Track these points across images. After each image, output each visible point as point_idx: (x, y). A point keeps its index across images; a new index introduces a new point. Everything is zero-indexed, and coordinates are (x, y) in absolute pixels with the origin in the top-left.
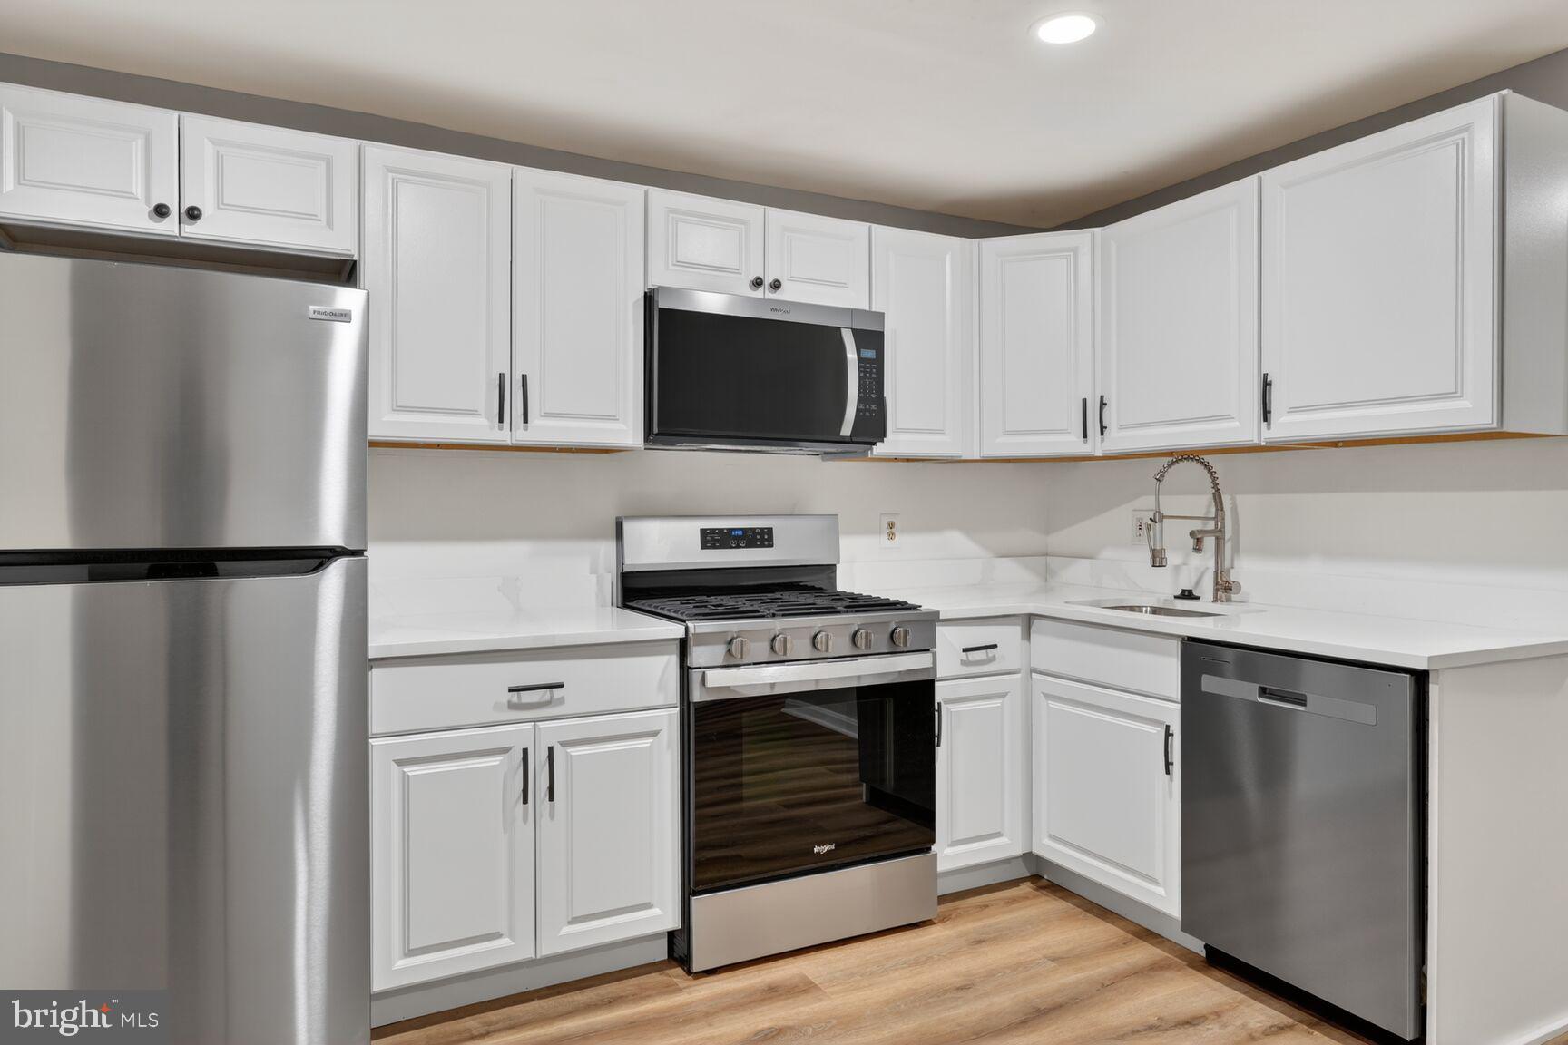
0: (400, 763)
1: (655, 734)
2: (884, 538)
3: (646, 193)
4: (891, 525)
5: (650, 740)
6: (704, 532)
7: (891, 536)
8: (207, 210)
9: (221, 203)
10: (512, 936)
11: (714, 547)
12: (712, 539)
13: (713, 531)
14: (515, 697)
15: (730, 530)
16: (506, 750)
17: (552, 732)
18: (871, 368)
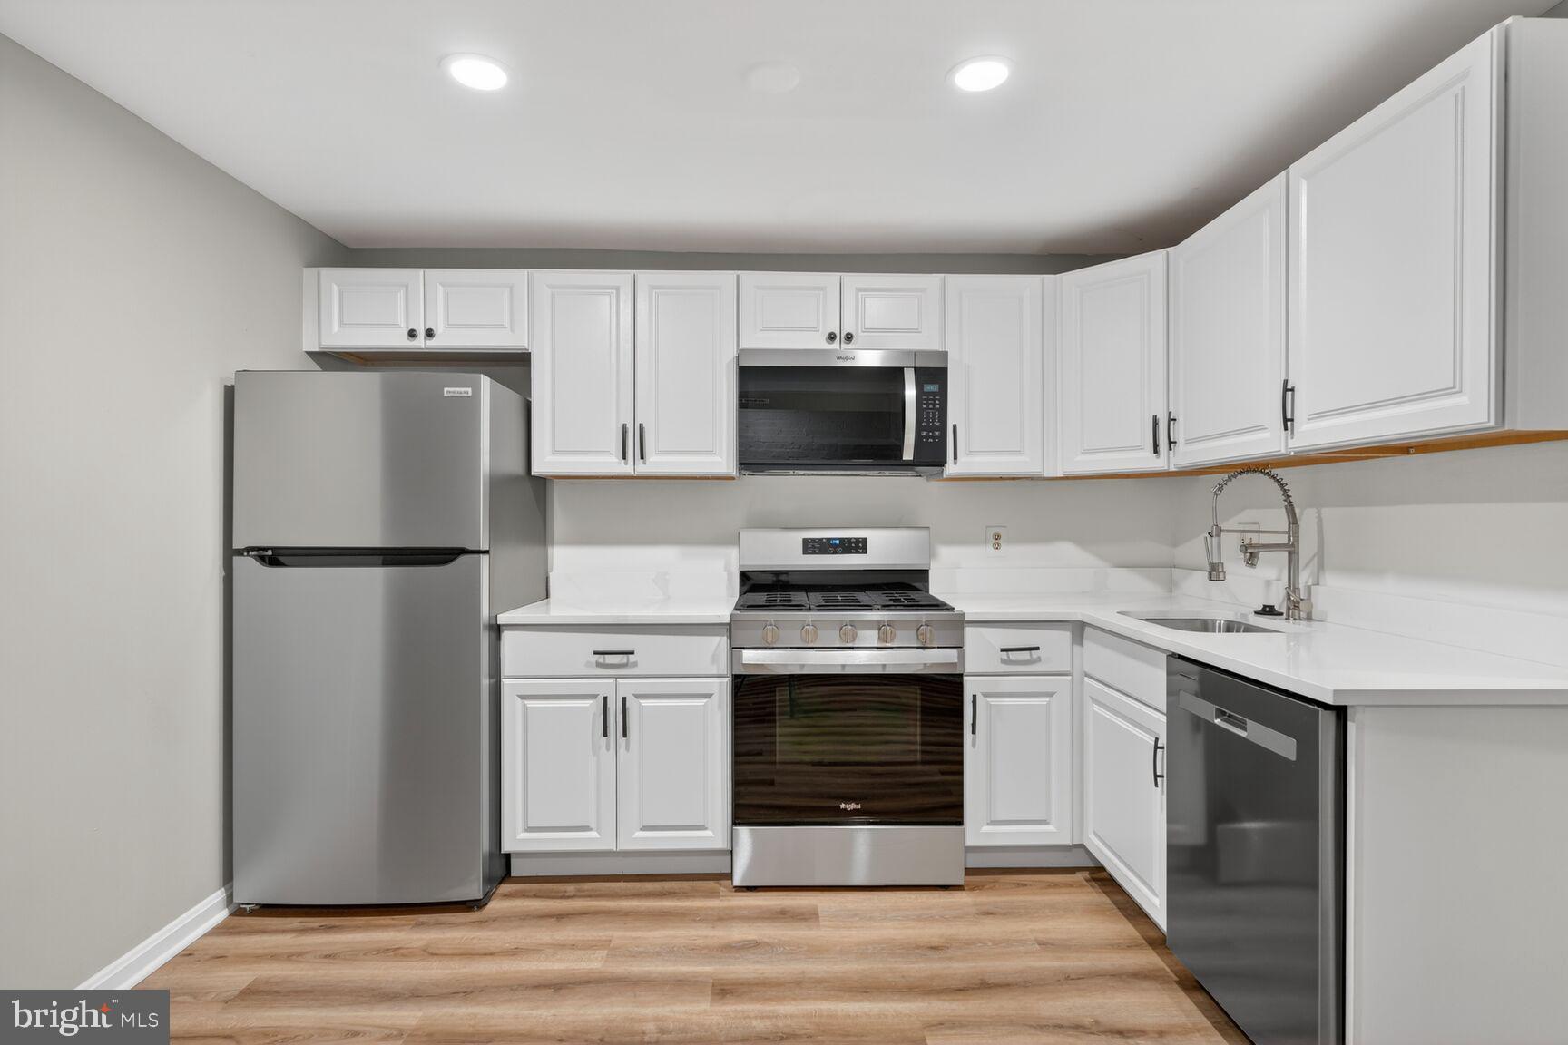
0: (522, 697)
1: (708, 696)
2: (990, 549)
3: (738, 277)
4: (997, 537)
5: (705, 700)
6: (806, 541)
7: (997, 546)
8: (439, 329)
9: (448, 325)
10: (598, 831)
11: (814, 553)
12: (811, 547)
13: (813, 540)
14: (600, 659)
15: (829, 539)
16: (594, 697)
17: (628, 686)
18: (934, 400)
